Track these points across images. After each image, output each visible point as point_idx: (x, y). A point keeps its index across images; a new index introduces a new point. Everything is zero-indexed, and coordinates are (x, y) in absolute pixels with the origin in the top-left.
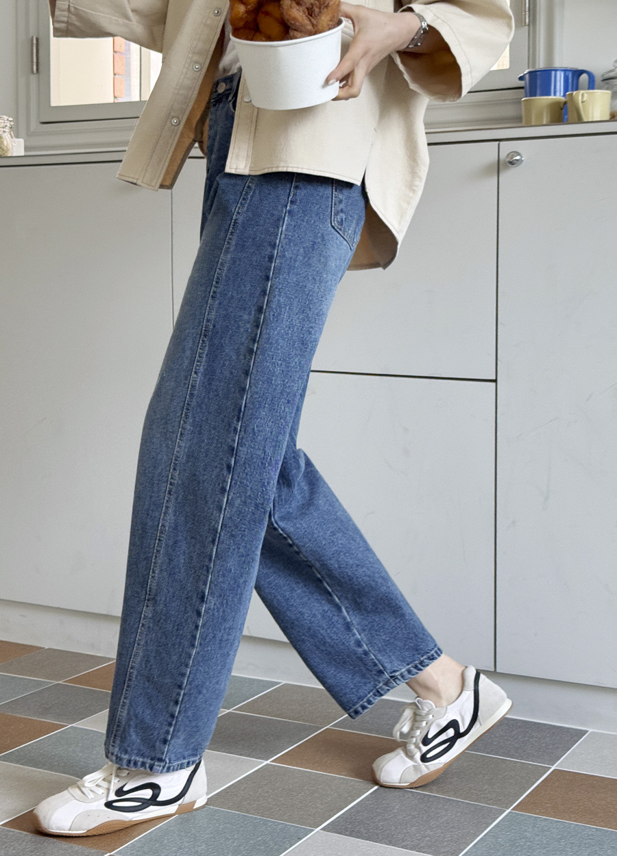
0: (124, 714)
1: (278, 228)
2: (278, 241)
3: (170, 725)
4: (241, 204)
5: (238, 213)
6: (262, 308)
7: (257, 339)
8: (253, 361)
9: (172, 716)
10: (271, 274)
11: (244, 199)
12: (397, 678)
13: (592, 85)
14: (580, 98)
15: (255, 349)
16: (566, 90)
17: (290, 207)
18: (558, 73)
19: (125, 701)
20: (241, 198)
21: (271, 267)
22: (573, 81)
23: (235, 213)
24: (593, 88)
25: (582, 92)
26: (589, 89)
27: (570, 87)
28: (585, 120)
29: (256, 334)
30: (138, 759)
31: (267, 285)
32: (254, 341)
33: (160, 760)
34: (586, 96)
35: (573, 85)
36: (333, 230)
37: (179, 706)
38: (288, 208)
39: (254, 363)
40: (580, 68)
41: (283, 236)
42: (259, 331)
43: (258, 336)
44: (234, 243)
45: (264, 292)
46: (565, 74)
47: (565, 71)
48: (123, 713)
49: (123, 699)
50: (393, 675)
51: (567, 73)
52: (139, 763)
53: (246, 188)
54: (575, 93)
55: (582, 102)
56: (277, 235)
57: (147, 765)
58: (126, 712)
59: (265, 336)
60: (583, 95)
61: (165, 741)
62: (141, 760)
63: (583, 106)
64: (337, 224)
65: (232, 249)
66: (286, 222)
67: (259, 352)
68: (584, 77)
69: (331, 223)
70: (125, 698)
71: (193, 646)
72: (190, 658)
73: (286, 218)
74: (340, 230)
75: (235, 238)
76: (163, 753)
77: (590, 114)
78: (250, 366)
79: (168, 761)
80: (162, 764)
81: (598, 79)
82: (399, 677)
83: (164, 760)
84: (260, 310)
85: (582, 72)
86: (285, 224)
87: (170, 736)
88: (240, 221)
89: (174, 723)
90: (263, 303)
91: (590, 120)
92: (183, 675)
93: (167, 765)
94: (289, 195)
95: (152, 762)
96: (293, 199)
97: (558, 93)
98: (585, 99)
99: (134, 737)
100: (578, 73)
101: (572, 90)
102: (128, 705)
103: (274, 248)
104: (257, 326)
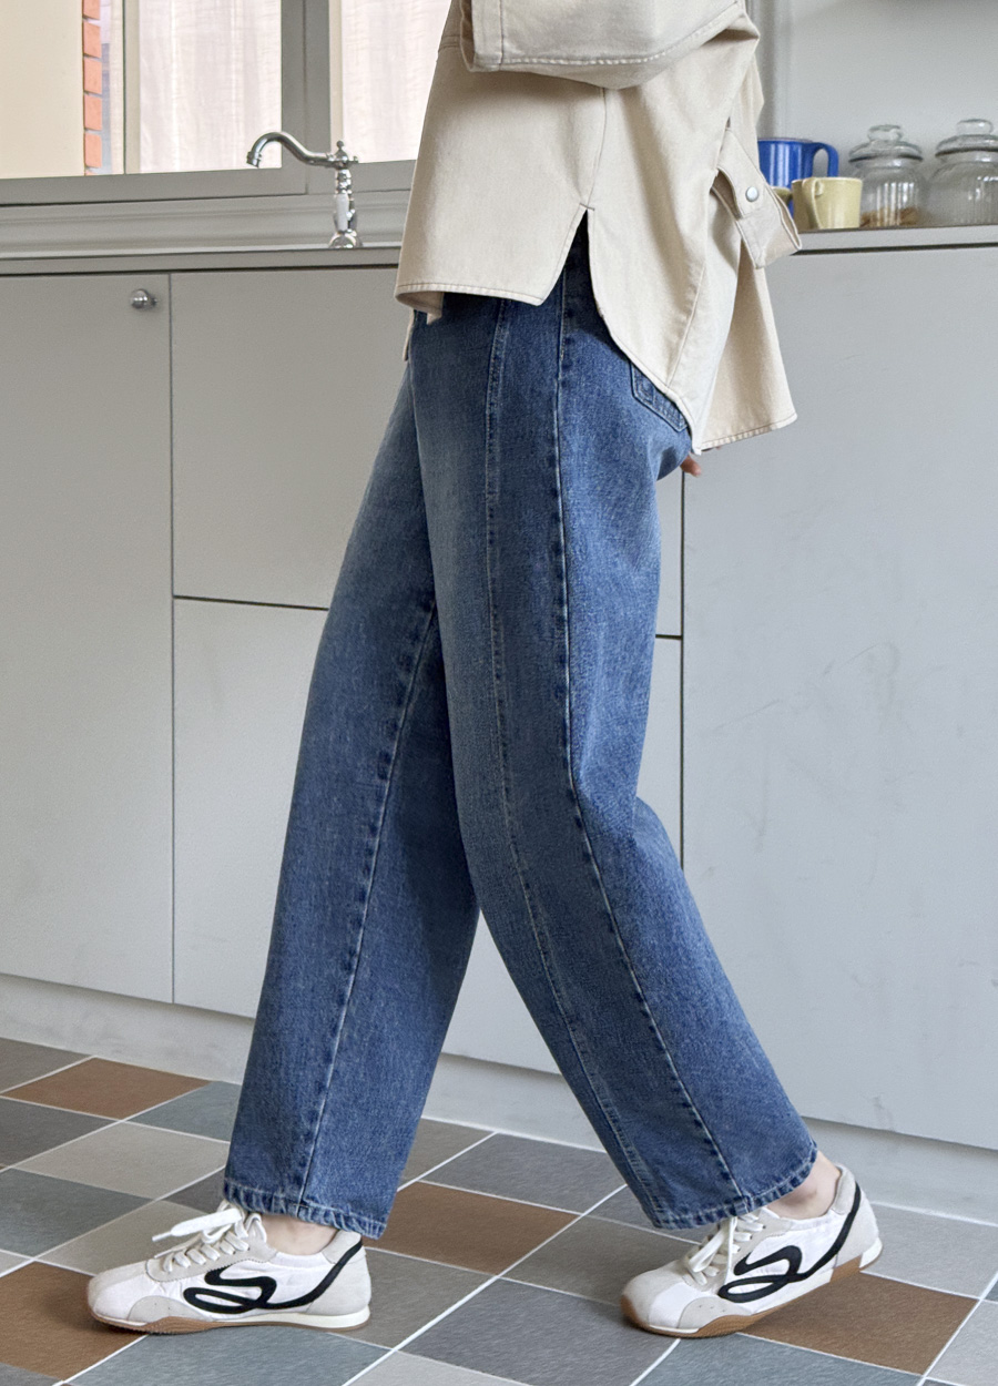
0: (644, 1167)
1: (551, 411)
2: (556, 432)
3: (714, 1153)
4: (492, 388)
5: (491, 404)
6: (558, 543)
7: (565, 597)
8: (567, 634)
9: (707, 1141)
10: (559, 485)
11: (494, 380)
12: (307, 1209)
13: (833, 169)
14: (813, 190)
15: (566, 615)
16: (793, 175)
17: (563, 375)
18: (781, 147)
19: (629, 1149)
20: (490, 380)
21: (555, 474)
22: (803, 160)
23: (488, 406)
24: (835, 174)
25: (815, 180)
26: (829, 175)
27: (799, 174)
28: (821, 227)
29: (562, 590)
30: (708, 1211)
31: (557, 504)
32: (561, 603)
33: (739, 1199)
34: (822, 186)
35: (803, 168)
36: (639, 405)
37: (704, 1127)
38: (560, 377)
39: (570, 639)
40: (817, 139)
41: (561, 423)
42: (565, 583)
43: (565, 592)
44: (497, 449)
45: (555, 517)
46: (791, 151)
47: (791, 144)
48: (641, 1167)
49: (624, 1149)
50: (308, 1201)
51: (795, 147)
52: (715, 1215)
53: (492, 361)
54: (805, 181)
55: (817, 197)
56: (552, 423)
57: (727, 1212)
58: (642, 1162)
59: (577, 590)
60: (817, 185)
61: (726, 1176)
62: (714, 1210)
63: (818, 203)
64: (642, 394)
65: (497, 460)
66: (560, 399)
67: (573, 620)
68: (821, 155)
69: (633, 394)
70: (626, 1147)
71: (660, 1049)
72: (669, 1066)
73: (560, 394)
74: (650, 402)
75: (496, 441)
76: (735, 1191)
77: (829, 217)
78: (564, 647)
79: (749, 1195)
80: (745, 1202)
81: (843, 159)
82: (310, 1211)
83: (744, 1197)
84: (557, 550)
85: (818, 146)
86: (560, 403)
87: (726, 1167)
88: (498, 416)
89: (716, 1148)
90: (558, 536)
91: (829, 227)
92: (678, 1090)
93: (752, 1199)
94: (558, 357)
95: (730, 1206)
96: (567, 363)
97: (780, 182)
98: (821, 191)
99: (679, 1189)
100: (811, 148)
101: (803, 177)
102: (637, 1152)
103: (553, 444)
104: (560, 577)
